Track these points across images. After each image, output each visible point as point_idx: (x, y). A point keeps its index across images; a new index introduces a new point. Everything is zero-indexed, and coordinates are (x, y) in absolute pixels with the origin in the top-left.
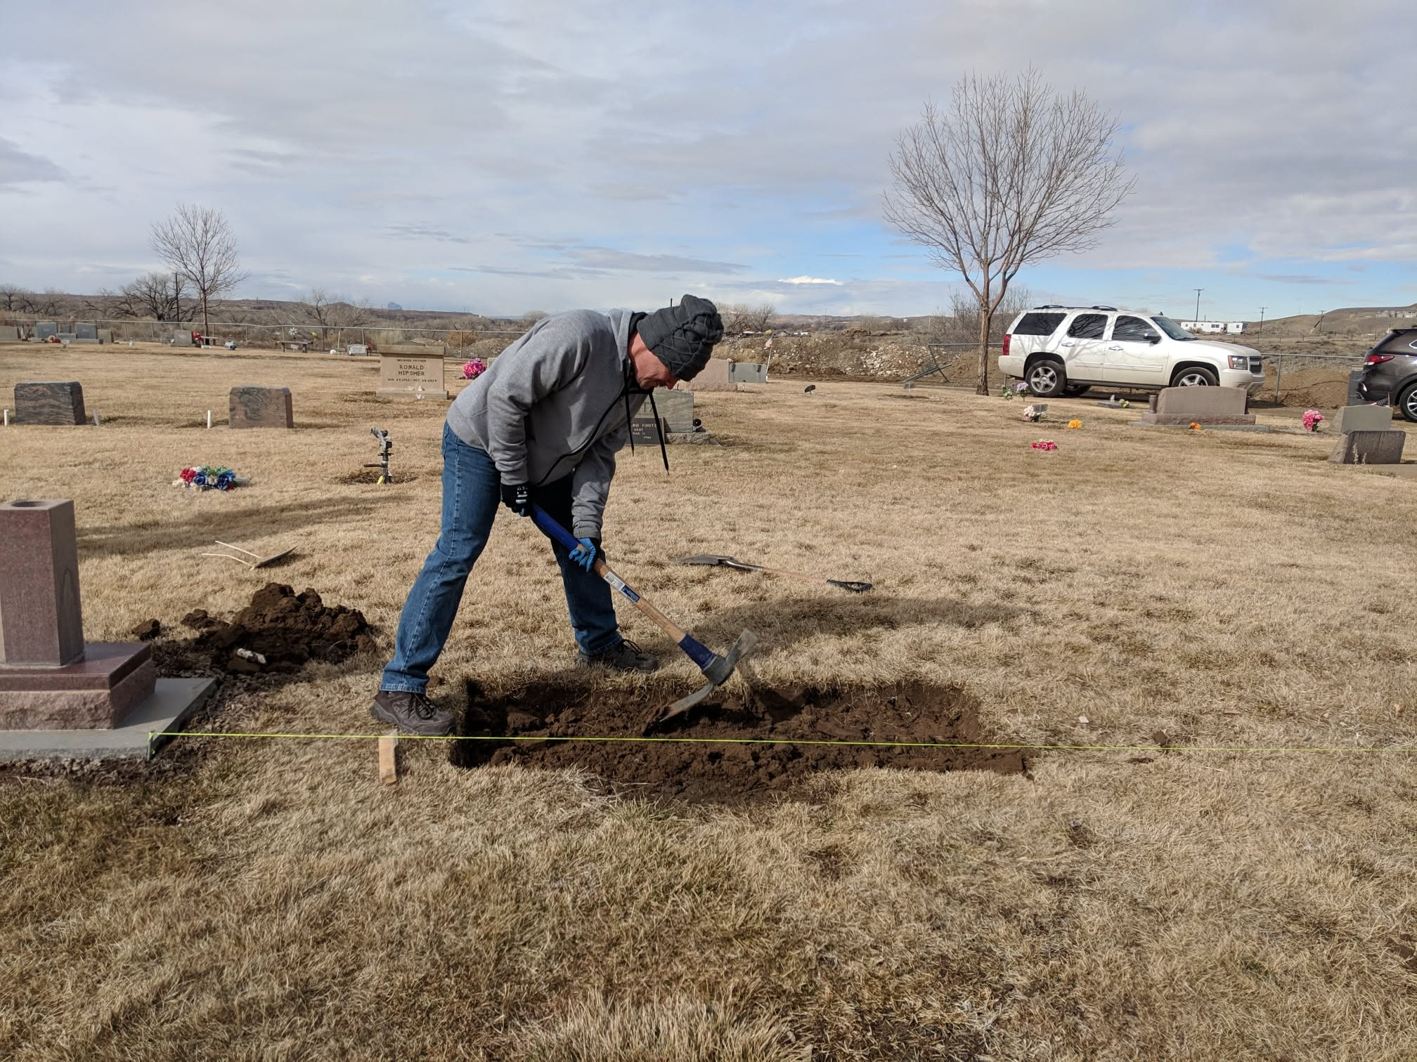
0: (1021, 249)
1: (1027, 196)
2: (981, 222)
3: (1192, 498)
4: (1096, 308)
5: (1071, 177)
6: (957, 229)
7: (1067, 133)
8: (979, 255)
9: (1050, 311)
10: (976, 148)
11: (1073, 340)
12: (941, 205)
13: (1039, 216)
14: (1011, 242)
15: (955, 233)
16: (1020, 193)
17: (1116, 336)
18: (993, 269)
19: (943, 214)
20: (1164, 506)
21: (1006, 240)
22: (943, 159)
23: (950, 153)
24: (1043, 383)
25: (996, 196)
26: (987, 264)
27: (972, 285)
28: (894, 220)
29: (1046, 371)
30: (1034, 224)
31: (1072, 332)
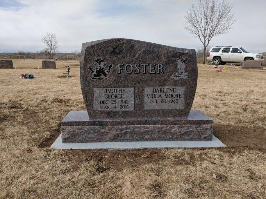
0: (212, 34)
1: (213, 23)
2: (204, 29)
3: (256, 80)
4: (228, 46)
5: (223, 18)
6: (199, 30)
7: (222, 9)
8: (203, 36)
9: (218, 47)
10: (203, 13)
11: (223, 53)
12: (196, 25)
13: (216, 26)
14: (210, 32)
15: (198, 31)
16: (212, 22)
17: (232, 52)
18: (206, 38)
19: (196, 27)
20: (250, 81)
21: (209, 32)
22: (196, 15)
23: (197, 14)
24: (217, 62)
25: (207, 22)
26: (205, 37)
27: (202, 42)
28: (186, 29)
29: (217, 60)
30: (215, 28)
31: (223, 51)
